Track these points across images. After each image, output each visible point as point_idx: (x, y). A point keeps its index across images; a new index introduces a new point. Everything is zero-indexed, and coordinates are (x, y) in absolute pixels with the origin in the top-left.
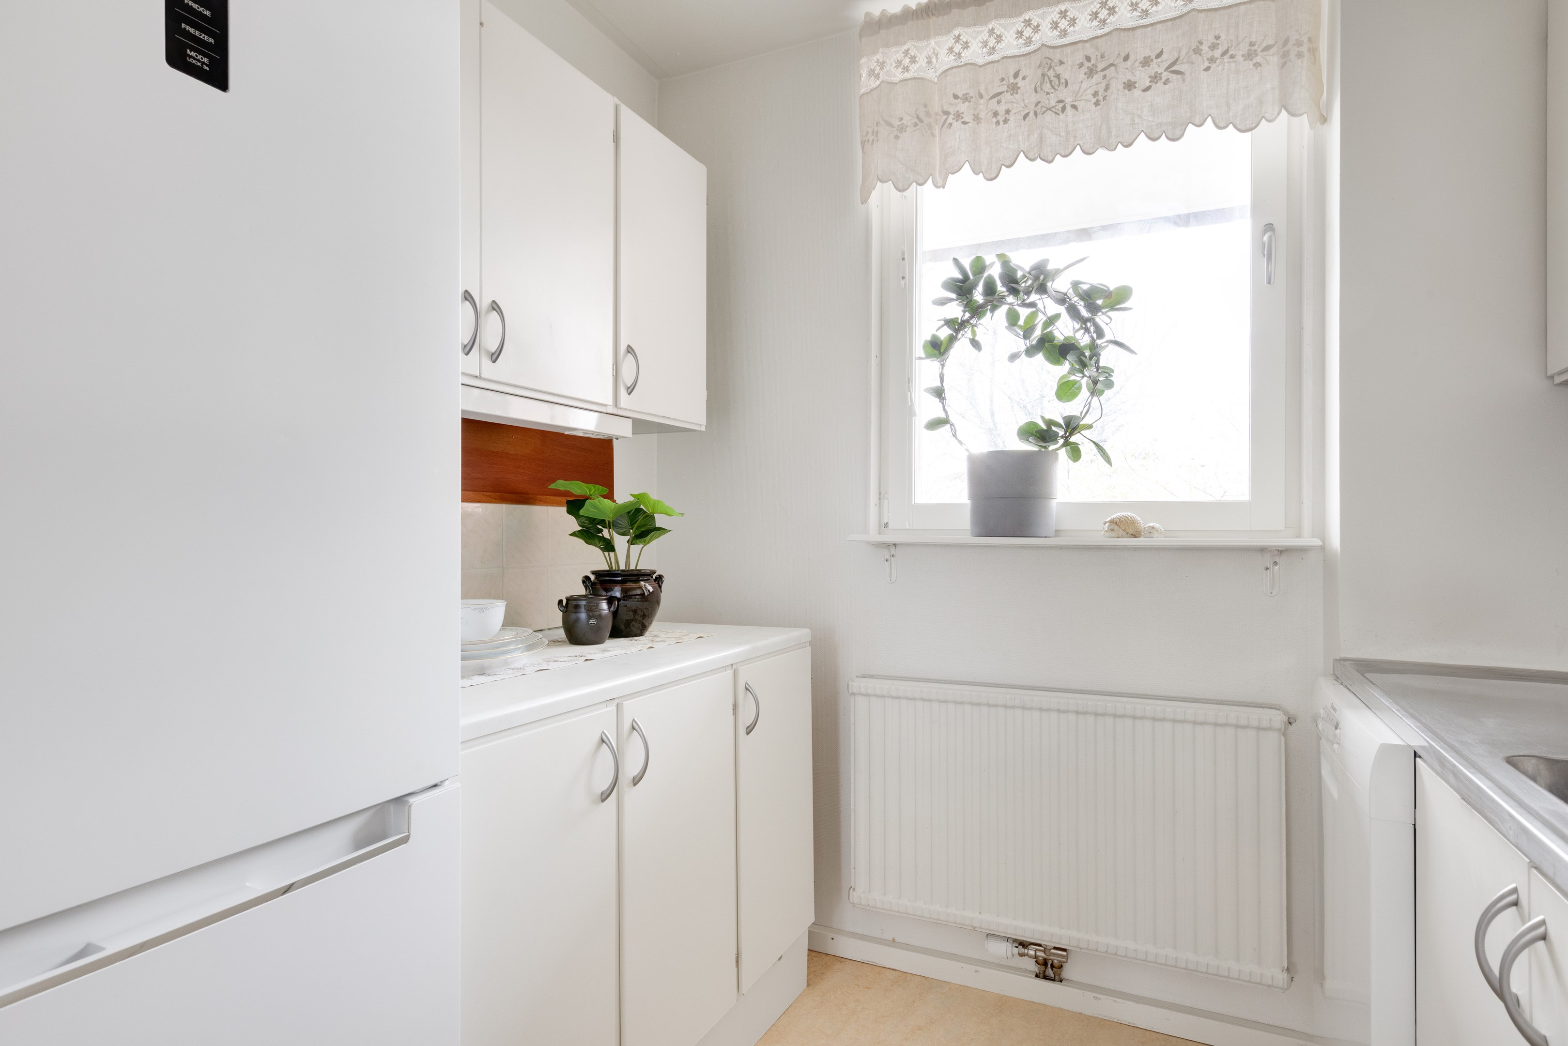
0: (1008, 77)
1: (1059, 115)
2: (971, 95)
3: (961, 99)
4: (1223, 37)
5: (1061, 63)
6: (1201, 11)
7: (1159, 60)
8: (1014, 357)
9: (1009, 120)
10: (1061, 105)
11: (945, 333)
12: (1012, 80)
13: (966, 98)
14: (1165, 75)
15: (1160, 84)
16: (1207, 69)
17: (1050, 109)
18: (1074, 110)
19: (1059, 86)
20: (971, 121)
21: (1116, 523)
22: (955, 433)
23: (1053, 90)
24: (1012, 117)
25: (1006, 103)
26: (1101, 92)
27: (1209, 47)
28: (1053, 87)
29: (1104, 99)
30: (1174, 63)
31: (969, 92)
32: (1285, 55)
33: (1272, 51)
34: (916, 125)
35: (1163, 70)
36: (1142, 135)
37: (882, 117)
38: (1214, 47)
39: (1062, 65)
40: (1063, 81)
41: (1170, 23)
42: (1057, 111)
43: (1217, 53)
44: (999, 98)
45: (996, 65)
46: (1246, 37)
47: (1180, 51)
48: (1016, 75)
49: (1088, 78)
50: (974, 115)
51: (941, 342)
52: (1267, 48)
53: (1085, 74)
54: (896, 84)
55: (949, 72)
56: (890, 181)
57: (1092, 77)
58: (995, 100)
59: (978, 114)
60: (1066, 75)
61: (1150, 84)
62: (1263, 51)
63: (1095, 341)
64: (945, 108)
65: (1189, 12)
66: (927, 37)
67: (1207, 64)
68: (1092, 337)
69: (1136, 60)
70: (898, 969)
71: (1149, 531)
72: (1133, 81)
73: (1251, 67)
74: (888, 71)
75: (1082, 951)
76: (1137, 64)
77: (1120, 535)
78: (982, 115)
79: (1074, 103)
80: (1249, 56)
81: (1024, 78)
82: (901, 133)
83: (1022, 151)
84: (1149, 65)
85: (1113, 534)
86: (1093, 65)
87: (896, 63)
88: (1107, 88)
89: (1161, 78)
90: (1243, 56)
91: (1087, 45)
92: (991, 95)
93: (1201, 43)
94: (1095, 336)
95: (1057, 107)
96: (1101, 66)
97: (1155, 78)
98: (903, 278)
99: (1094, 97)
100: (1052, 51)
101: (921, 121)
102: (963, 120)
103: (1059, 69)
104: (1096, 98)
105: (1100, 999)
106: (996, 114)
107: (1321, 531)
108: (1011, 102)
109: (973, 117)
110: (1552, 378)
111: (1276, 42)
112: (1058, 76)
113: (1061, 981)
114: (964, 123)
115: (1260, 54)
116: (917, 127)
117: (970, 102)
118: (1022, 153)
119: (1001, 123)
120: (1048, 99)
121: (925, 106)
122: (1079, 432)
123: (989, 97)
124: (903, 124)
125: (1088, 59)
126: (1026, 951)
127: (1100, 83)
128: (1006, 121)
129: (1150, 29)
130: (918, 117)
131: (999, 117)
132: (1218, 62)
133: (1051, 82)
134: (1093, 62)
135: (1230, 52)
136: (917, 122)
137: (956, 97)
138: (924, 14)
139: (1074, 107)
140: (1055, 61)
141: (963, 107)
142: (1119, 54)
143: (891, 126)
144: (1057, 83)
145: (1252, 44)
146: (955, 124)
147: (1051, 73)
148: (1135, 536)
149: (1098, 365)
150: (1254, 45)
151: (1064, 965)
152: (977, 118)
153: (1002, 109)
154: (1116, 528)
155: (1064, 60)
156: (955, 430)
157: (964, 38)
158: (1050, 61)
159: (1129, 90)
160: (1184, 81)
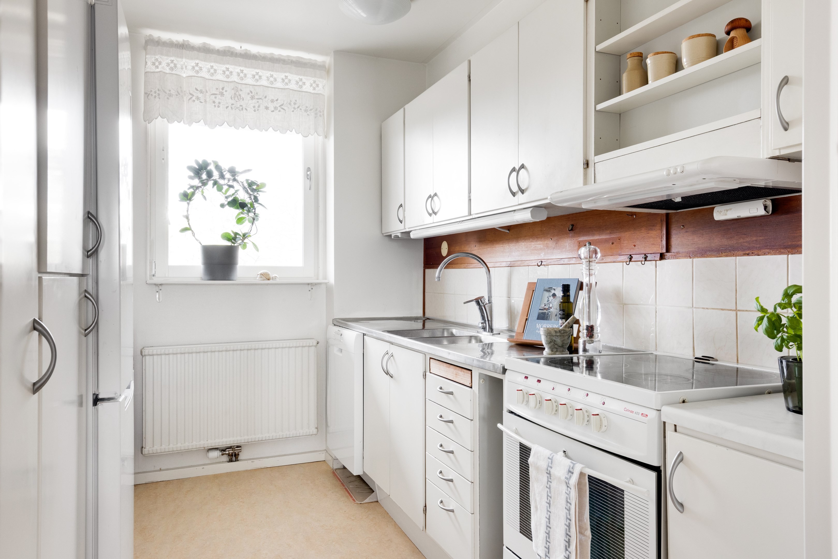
0: (219, 89)
1: (241, 111)
2: (203, 91)
3: (199, 91)
4: (298, 101)
5: (241, 90)
6: (291, 89)
7: (277, 102)
8: (222, 206)
9: (220, 106)
10: (241, 107)
11: (190, 191)
12: (221, 90)
13: (201, 92)
14: (279, 108)
15: (277, 111)
16: (293, 111)
17: (237, 108)
18: (246, 111)
19: (240, 99)
20: (204, 102)
21: (262, 275)
22: (194, 235)
23: (238, 101)
24: (221, 105)
25: (219, 99)
26: (256, 107)
27: (293, 103)
28: (238, 99)
29: (258, 110)
30: (282, 105)
31: (203, 89)
32: (316, 114)
33: (313, 111)
34: (177, 95)
35: (278, 106)
36: (271, 128)
37: (162, 88)
38: (295, 104)
39: (241, 91)
40: (242, 98)
41: (280, 90)
42: (240, 110)
43: (296, 106)
44: (215, 96)
45: (214, 81)
46: (305, 104)
47: (284, 101)
48: (223, 89)
49: (251, 99)
50: (205, 100)
51: (188, 194)
52: (311, 110)
53: (250, 97)
54: (167, 73)
55: (193, 78)
56: (165, 118)
57: (253, 100)
58: (214, 96)
59: (206, 99)
60: (243, 96)
61: (274, 110)
62: (310, 110)
63: (254, 203)
64: (191, 92)
65: (287, 89)
66: (182, 57)
67: (293, 109)
68: (253, 201)
69: (269, 99)
70: (165, 480)
71: (275, 278)
72: (268, 106)
73: (306, 115)
74: (163, 67)
75: (249, 443)
76: (269, 101)
77: (264, 279)
78: (208, 100)
79: (246, 108)
80: (306, 111)
81: (226, 91)
82: (170, 97)
83: (226, 121)
84: (273, 103)
85: (261, 279)
86: (253, 95)
87: (166, 64)
88: (259, 107)
89: (277, 109)
90: (304, 110)
91: (251, 86)
92: (212, 93)
93: (291, 101)
94: (254, 201)
95: (240, 108)
96: (256, 97)
97: (276, 108)
98: (163, 159)
99: (254, 108)
100: (237, 84)
101: (179, 94)
102: (200, 101)
103: (240, 93)
104: (254, 109)
105: (254, 461)
106: (214, 102)
107: (325, 277)
108: (221, 99)
109: (204, 101)
110: (383, 234)
111: (313, 108)
112: (240, 95)
113: (238, 461)
114: (201, 102)
115: (309, 111)
116: (178, 96)
117: (203, 94)
118: (226, 122)
119: (217, 107)
120: (237, 104)
121: (181, 88)
122: (247, 238)
123: (211, 94)
124: (171, 93)
125: (251, 92)
126: (225, 452)
127: (256, 103)
128: (219, 107)
129: (273, 89)
130: (178, 92)
131: (215, 104)
132: (296, 109)
133: (237, 97)
134: (253, 94)
135: (300, 108)
136: (178, 94)
137: (197, 90)
138: (181, 48)
139: (246, 109)
140: (239, 89)
141: (200, 95)
142: (263, 95)
143: (166, 93)
144: (240, 98)
145: (307, 107)
146: (196, 101)
147: (237, 93)
148: (269, 280)
149: (255, 213)
150: (307, 108)
151: (240, 453)
152: (205, 101)
153: (217, 101)
154: (263, 276)
155: (242, 90)
156: (194, 233)
157: (200, 65)
158: (237, 89)
159: (267, 110)
160: (286, 113)
